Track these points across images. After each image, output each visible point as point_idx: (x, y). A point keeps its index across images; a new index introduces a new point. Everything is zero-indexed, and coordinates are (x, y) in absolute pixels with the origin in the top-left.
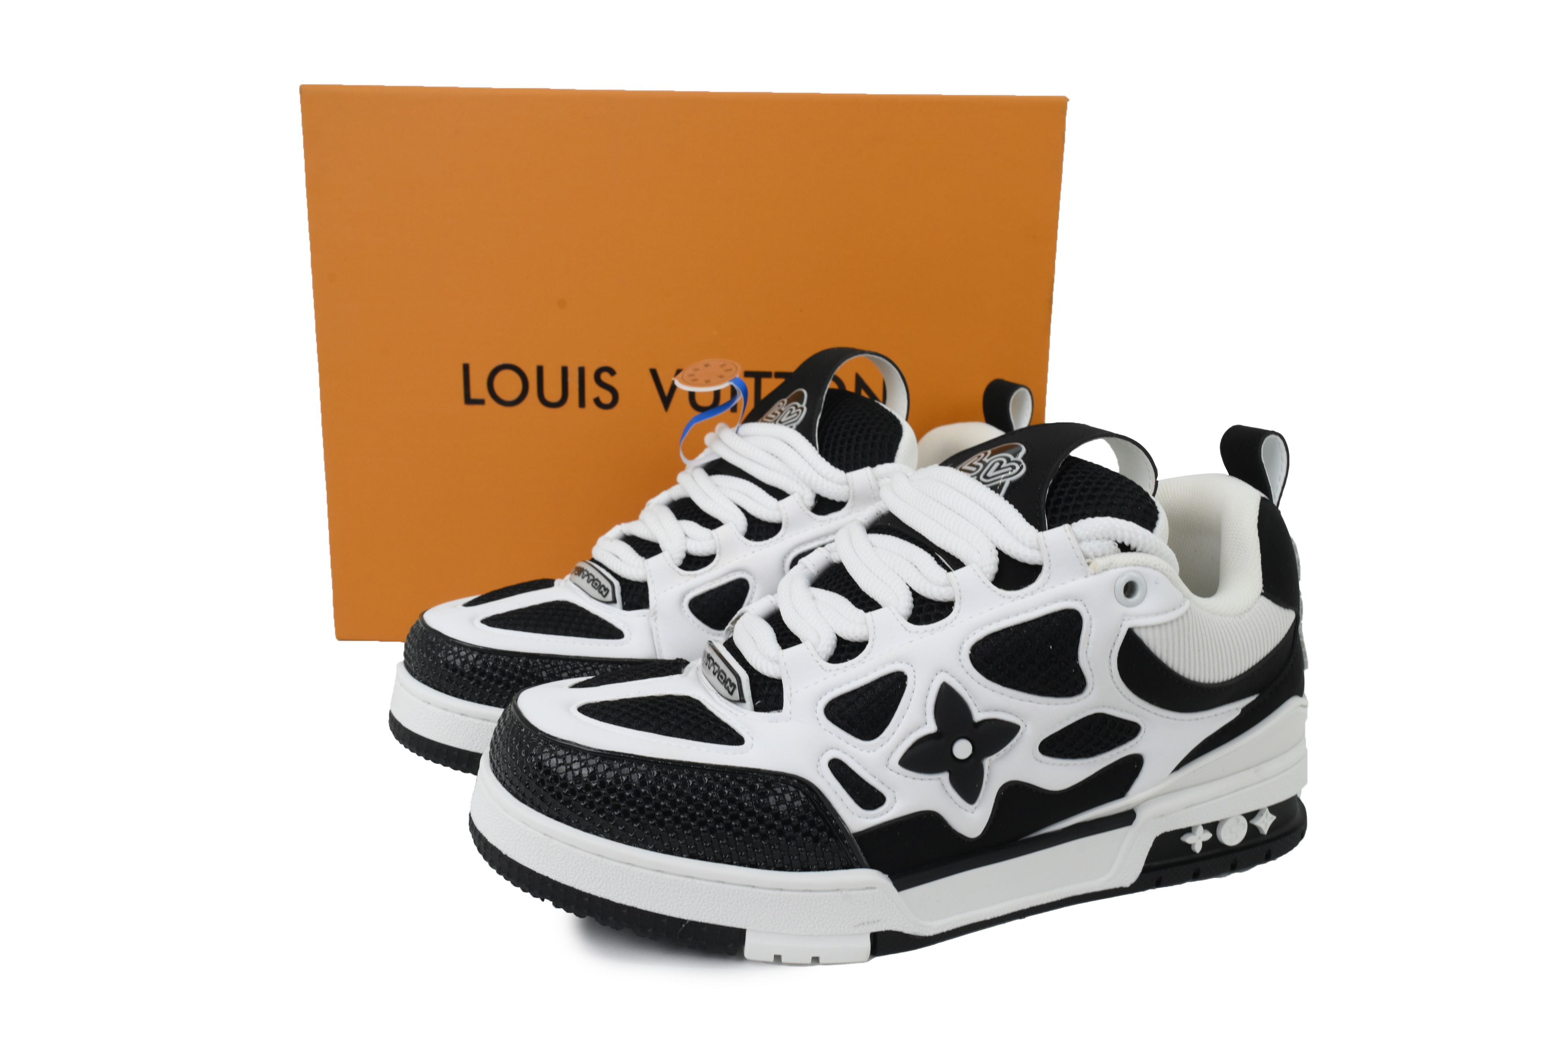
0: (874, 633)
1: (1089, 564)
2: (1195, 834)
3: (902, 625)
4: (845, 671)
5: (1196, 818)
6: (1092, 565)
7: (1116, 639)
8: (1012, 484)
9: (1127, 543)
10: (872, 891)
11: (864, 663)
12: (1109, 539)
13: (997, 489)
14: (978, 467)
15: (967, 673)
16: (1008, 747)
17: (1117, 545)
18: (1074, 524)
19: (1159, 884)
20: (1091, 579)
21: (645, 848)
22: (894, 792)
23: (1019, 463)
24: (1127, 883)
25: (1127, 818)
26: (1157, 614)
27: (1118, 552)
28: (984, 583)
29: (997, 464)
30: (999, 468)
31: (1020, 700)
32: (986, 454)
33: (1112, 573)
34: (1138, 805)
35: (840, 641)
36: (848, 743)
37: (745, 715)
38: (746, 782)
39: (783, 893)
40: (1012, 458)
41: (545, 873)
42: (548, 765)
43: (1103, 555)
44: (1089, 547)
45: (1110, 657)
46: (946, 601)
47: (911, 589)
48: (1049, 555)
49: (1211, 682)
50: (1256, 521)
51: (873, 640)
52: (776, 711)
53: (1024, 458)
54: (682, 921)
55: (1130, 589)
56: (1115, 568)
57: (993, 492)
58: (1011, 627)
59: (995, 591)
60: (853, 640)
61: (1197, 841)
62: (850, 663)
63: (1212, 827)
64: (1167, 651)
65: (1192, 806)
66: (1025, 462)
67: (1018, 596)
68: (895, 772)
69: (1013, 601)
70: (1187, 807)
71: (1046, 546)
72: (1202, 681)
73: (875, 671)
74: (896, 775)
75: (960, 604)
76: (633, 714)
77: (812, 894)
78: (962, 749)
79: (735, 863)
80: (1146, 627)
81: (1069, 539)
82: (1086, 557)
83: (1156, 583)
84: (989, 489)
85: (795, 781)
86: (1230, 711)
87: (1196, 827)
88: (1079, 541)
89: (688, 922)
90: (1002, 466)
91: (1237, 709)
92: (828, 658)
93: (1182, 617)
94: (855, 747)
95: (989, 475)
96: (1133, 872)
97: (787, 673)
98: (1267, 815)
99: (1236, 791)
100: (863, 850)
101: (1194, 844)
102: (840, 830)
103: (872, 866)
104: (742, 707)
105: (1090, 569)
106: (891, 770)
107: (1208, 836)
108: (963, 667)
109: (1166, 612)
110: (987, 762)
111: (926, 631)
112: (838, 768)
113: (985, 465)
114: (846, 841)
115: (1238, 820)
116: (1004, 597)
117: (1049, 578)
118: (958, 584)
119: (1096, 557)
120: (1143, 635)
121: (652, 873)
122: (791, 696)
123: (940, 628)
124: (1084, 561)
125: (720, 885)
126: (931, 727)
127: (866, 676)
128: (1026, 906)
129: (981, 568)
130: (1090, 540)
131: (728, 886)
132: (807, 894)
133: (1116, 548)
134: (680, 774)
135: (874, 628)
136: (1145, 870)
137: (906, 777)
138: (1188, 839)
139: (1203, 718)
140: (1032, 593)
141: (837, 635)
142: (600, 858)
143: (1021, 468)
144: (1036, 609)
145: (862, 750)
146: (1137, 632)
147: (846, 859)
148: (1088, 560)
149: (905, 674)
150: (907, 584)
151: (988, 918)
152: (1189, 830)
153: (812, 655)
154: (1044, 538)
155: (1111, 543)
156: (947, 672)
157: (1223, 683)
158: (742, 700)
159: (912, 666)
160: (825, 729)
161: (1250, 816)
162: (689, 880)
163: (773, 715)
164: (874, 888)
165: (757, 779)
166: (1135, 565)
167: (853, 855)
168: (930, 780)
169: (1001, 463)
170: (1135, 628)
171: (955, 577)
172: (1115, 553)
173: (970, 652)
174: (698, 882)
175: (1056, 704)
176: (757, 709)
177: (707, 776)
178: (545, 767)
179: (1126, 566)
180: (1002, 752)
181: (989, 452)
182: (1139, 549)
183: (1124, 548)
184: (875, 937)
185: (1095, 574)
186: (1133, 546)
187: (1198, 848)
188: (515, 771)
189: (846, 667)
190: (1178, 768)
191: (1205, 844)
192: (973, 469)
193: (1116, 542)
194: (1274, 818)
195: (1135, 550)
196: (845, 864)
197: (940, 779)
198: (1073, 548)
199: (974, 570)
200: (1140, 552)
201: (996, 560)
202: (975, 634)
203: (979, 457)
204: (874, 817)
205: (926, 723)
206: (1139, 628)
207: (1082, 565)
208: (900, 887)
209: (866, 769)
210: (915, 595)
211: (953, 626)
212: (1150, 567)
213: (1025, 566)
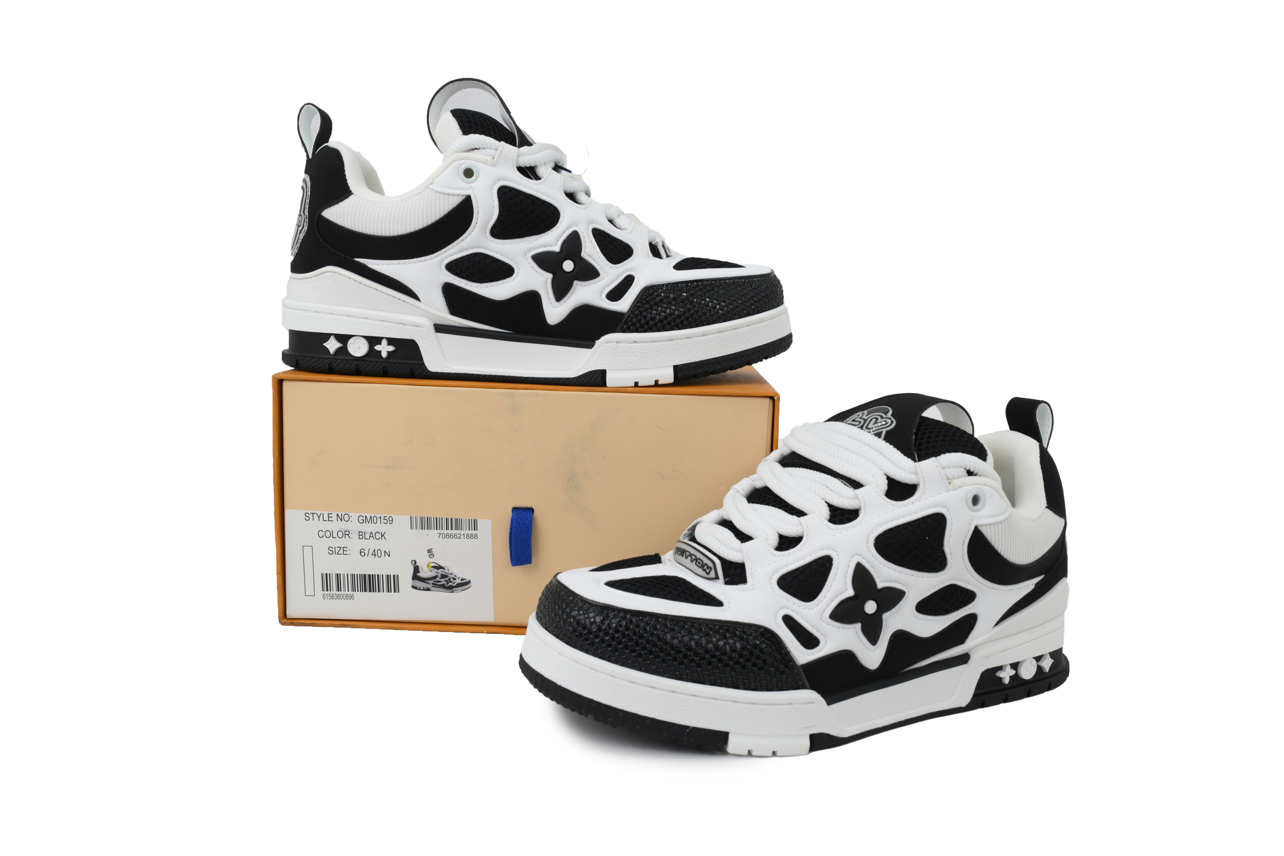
0: (808, 530)
1: (950, 483)
2: (1005, 671)
3: (826, 525)
4: (789, 556)
5: (1005, 660)
6: (952, 484)
7: (968, 533)
8: (887, 432)
9: (972, 470)
10: (813, 705)
11: (802, 550)
12: (961, 467)
13: (878, 435)
14: (860, 422)
15: (873, 556)
16: (897, 607)
17: (966, 471)
18: (938, 457)
19: (983, 705)
20: (951, 493)
21: (663, 676)
22: (825, 637)
23: (890, 419)
24: (964, 704)
25: (964, 659)
26: (992, 517)
27: (966, 476)
28: (880, 496)
29: (874, 420)
30: (876, 423)
31: (906, 574)
32: (863, 414)
33: (965, 489)
34: (971, 650)
35: (781, 537)
36: (794, 604)
37: (720, 587)
38: (729, 630)
39: (756, 706)
40: (884, 416)
41: (591, 697)
42: (583, 623)
43: (958, 478)
44: (951, 472)
45: (963, 545)
46: (854, 509)
47: (826, 502)
48: (924, 478)
49: (1021, 564)
50: (1039, 459)
51: (807, 535)
52: (742, 584)
53: (892, 415)
54: (687, 727)
55: (975, 500)
56: (966, 486)
57: (877, 438)
58: (901, 525)
59: (888, 502)
60: (791, 536)
61: (1006, 675)
62: (791, 551)
63: (1015, 666)
64: (998, 541)
65: (1004, 650)
66: (895, 418)
67: (904, 505)
68: (827, 623)
69: (900, 508)
70: (1001, 652)
71: (922, 472)
72: (1016, 563)
73: (811, 556)
74: (827, 625)
75: (865, 511)
76: (645, 586)
77: (774, 707)
78: (871, 607)
79: (723, 685)
80: (986, 525)
81: (937, 467)
82: (948, 479)
83: (991, 496)
84: (874, 435)
85: (762, 629)
86: (1028, 585)
87: (1006, 665)
88: (943, 468)
89: (690, 728)
90: (878, 421)
91: (1032, 584)
92: (775, 548)
93: (1007, 519)
94: (799, 607)
95: (870, 426)
96: (966, 699)
97: (749, 558)
98: (1048, 659)
99: (1031, 641)
100: (806, 677)
101: (1005, 678)
102: (791, 663)
103: (812, 688)
104: (717, 583)
105: (951, 487)
106: (824, 622)
107: (1013, 672)
108: (870, 552)
109: (998, 515)
110: (885, 616)
111: (843, 529)
112: (789, 621)
113: (865, 421)
114: (795, 671)
115: (1031, 661)
116: (894, 506)
117: (923, 492)
118: (863, 497)
119: (954, 479)
120: (984, 530)
121: (669, 693)
122: (752, 574)
123: (852, 526)
124: (947, 482)
125: (714, 701)
126: (850, 593)
127: (805, 559)
128: (902, 718)
129: (877, 487)
130: (949, 467)
131: (720, 702)
132: (771, 707)
133: (965, 473)
134: (686, 625)
135: (807, 527)
136: (975, 695)
137: (833, 626)
138: (1001, 674)
139: (1013, 590)
140: (913, 503)
141: (778, 533)
142: (632, 684)
143: (892, 422)
144: (916, 513)
145: (804, 609)
146: (980, 528)
147: (795, 683)
148: (949, 481)
149: (831, 557)
150: (823, 499)
151: (880, 726)
152: (1000, 668)
153: (765, 546)
154: (920, 466)
155: (962, 469)
156: (860, 555)
157: (1028, 565)
158: (717, 578)
159: (836, 552)
160: (778, 595)
161: (1038, 659)
162: (694, 698)
163: (741, 587)
164: (814, 703)
165: (737, 628)
166: (978, 484)
167: (800, 680)
168: (848, 628)
169: (877, 419)
170: (979, 525)
171: (861, 493)
172: (965, 476)
173: (874, 542)
174: (699, 699)
175: (928, 577)
176: (727, 583)
177: (703, 627)
178: (582, 624)
179: (972, 485)
180: (893, 610)
181: (865, 412)
182: (979, 474)
183: (970, 473)
184: (812, 737)
185: (954, 490)
186: (975, 472)
187: (1007, 681)
188: (560, 629)
189: (790, 553)
190: (997, 624)
191: (1011, 678)
192: (857, 423)
193: (965, 469)
194: (1053, 661)
195: (976, 475)
196: (794, 686)
197: (855, 628)
198: (940, 473)
199: (873, 488)
200: (979, 476)
201: (886, 482)
202: (877, 530)
203: (859, 415)
204: (813, 654)
205: (847, 590)
206: (982, 525)
207: (945, 484)
208: (829, 703)
209: (807, 622)
210: (830, 506)
211: (861, 525)
212: (987, 486)
213: (906, 485)
